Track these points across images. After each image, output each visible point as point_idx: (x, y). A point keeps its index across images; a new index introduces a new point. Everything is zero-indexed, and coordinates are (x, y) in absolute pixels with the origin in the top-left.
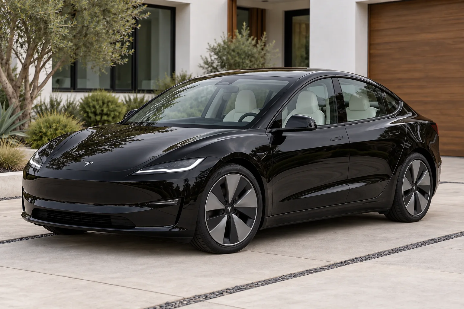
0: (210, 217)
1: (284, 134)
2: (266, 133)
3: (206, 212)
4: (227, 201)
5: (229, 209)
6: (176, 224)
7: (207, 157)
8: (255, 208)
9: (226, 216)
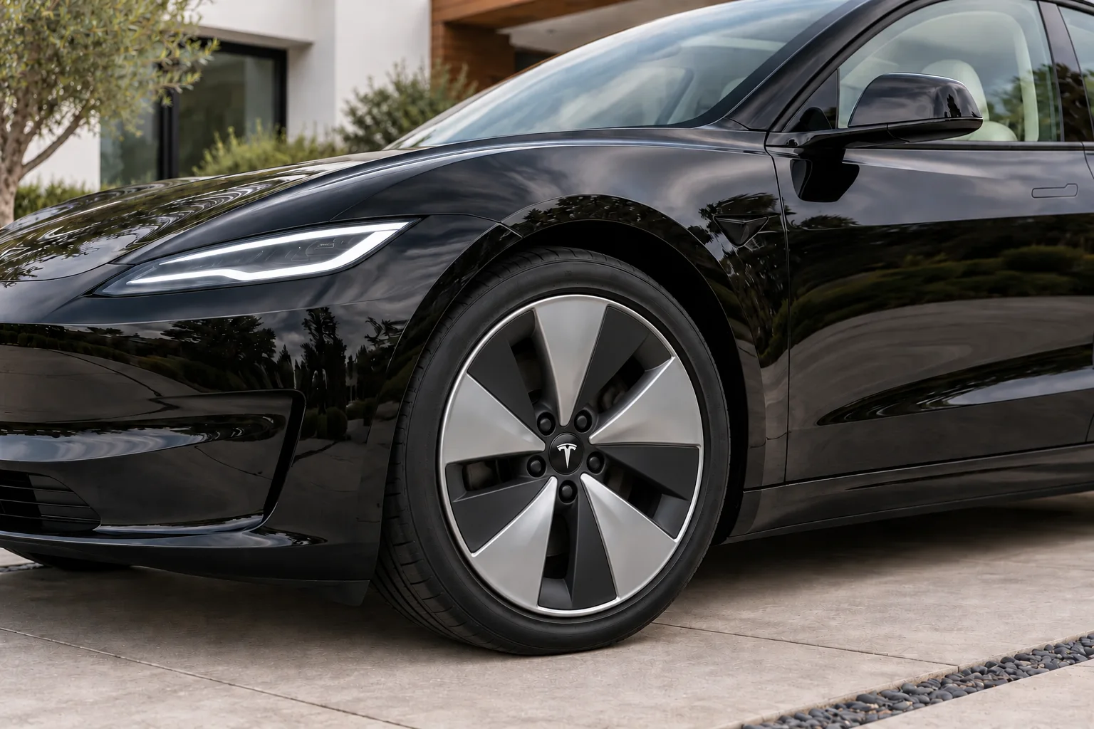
0: (469, 488)
1: (852, 156)
2: (765, 146)
3: (449, 466)
4: (553, 417)
5: (568, 450)
6: (266, 512)
7: (424, 217)
8: (693, 449)
9: (553, 483)
